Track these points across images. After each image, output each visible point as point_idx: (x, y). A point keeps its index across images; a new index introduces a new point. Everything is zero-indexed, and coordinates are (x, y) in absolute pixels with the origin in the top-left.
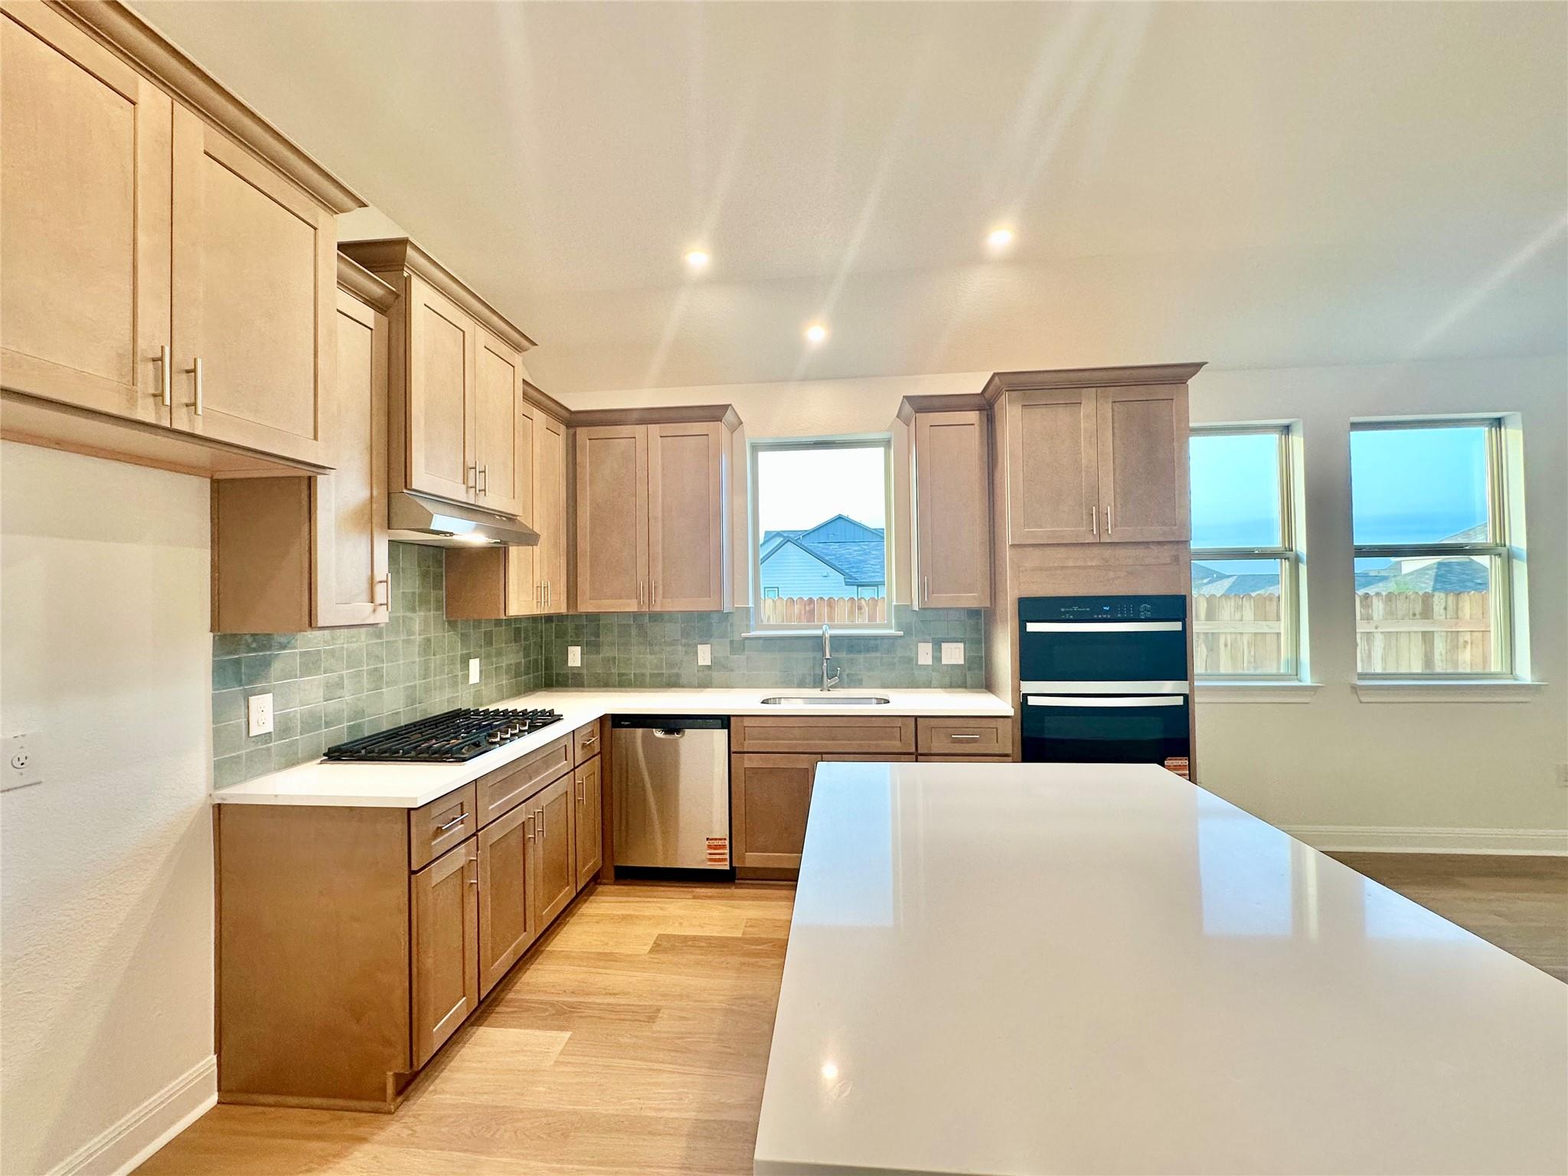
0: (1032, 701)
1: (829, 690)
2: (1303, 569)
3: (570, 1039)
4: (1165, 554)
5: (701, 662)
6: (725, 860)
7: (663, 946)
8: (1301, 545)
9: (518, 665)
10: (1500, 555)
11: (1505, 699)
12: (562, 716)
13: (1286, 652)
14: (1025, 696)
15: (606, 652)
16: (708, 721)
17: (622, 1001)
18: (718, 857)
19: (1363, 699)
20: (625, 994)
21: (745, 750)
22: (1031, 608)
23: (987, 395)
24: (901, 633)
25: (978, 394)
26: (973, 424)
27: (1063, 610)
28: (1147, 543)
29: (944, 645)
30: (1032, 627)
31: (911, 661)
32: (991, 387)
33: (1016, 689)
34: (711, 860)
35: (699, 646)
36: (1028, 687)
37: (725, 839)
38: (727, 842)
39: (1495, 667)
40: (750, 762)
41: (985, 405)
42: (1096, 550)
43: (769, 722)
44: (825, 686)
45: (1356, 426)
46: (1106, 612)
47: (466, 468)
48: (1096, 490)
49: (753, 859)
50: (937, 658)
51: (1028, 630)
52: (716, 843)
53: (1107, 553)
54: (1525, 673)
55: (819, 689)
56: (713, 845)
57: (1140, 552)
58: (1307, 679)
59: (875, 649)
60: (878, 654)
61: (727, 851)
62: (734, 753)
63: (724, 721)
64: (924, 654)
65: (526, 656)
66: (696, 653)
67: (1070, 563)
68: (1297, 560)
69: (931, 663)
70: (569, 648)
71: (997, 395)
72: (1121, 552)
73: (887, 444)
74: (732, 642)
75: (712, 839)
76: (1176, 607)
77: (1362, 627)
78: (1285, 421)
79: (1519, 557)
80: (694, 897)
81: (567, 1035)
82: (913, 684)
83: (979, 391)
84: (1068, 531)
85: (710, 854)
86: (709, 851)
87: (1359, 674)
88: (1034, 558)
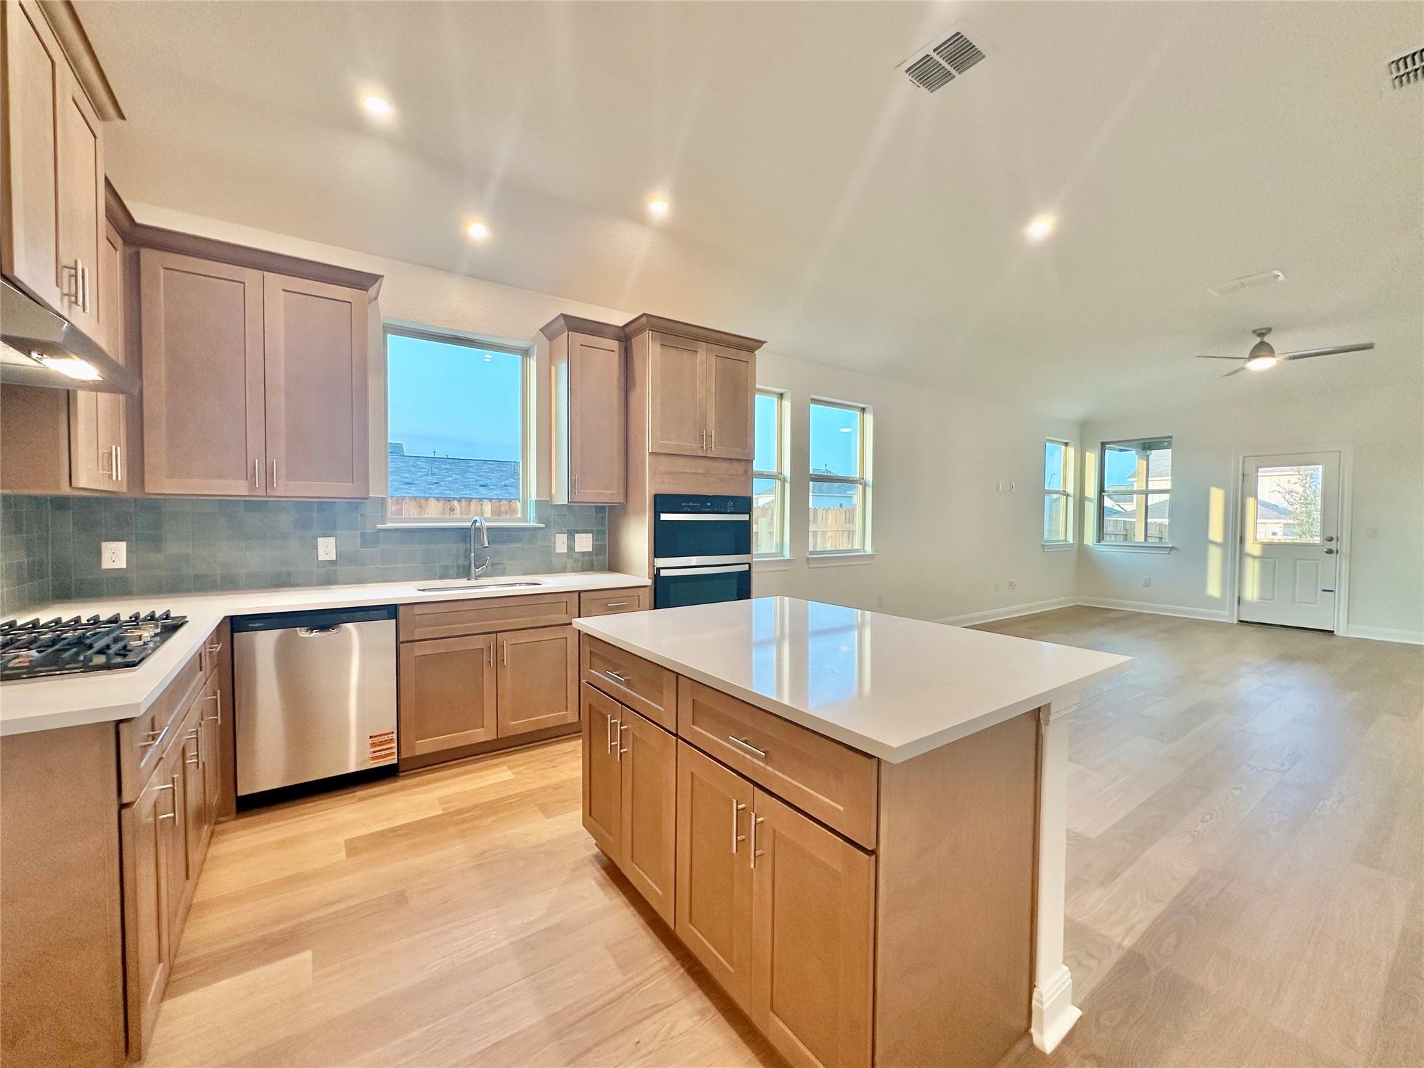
0: (663, 573)
1: (476, 579)
2: (788, 486)
3: (314, 956)
4: (739, 468)
5: (322, 557)
6: (393, 754)
7: (354, 848)
8: (787, 472)
9: (20, 565)
10: (862, 484)
11: (863, 563)
12: (185, 617)
13: (776, 538)
14: (658, 569)
15: (175, 547)
16: (371, 612)
17: (352, 903)
18: (383, 753)
19: (811, 566)
20: (350, 897)
21: (416, 638)
22: (663, 502)
23: (627, 330)
24: (543, 525)
25: (619, 327)
26: (614, 351)
27: (683, 504)
28: (731, 459)
29: (577, 536)
30: (664, 517)
31: (548, 551)
32: (634, 325)
33: (652, 565)
34: (373, 758)
35: (318, 539)
36: (660, 562)
37: (393, 733)
38: (395, 736)
39: (857, 546)
40: (421, 650)
41: (625, 336)
42: (701, 462)
43: (442, 608)
44: (473, 575)
45: (814, 401)
46: (709, 507)
47: (59, 267)
48: (704, 416)
49: (425, 746)
50: (571, 548)
51: (661, 519)
52: (381, 739)
53: (709, 463)
54: (869, 549)
55: (466, 579)
56: (377, 741)
57: (725, 465)
58: (787, 555)
59: (518, 540)
60: (520, 544)
61: (395, 745)
62: (403, 642)
63: (390, 611)
64: (561, 544)
65: (30, 552)
66: (316, 547)
67: (687, 470)
68: (784, 481)
69: (566, 551)
70: (104, 544)
71: (641, 330)
72: (716, 464)
73: (525, 353)
74: (363, 535)
75: (376, 737)
76: (744, 505)
77: (812, 528)
78: (781, 391)
79: (869, 486)
80: (361, 800)
81: (308, 954)
82: (550, 570)
83: (621, 325)
84: (690, 446)
85: (374, 752)
86: (372, 750)
87: (810, 552)
88: (665, 465)
